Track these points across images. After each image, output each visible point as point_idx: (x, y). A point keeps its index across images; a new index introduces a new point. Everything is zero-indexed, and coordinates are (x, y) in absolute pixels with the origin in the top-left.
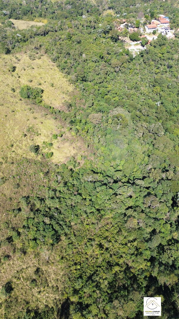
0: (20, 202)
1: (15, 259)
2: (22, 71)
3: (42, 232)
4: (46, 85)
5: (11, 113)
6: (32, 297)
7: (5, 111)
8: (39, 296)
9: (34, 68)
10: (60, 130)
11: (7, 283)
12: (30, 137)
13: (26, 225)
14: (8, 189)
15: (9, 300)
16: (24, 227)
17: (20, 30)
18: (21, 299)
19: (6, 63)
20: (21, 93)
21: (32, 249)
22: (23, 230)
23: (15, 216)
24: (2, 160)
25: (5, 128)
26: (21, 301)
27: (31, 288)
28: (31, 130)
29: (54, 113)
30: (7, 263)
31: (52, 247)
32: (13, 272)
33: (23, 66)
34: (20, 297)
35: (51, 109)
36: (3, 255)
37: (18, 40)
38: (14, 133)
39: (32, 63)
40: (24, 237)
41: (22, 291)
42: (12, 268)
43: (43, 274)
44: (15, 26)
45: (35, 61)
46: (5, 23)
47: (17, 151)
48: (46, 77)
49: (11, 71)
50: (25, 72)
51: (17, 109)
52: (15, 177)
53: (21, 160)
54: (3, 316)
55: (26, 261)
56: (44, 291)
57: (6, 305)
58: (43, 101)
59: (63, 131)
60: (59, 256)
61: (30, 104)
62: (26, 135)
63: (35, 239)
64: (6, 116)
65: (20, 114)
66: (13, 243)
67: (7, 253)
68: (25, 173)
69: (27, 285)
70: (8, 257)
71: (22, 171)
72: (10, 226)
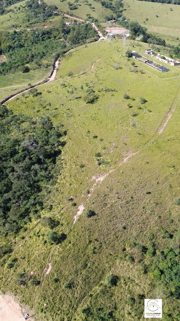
0: (177, 231)
1: (135, 268)
3: (172, 274)
6: (122, 309)
8: (126, 315)
11: (116, 276)
13: (165, 253)
14: (177, 212)
16: (163, 253)
18: (115, 299)
21: (153, 276)
22: (160, 254)
23: (163, 238)
26: (113, 301)
27: (127, 302)
30: (128, 263)
31: (170, 296)
32: (127, 275)
34: (115, 297)
36: (131, 254)
40: (155, 260)
41: (120, 295)
42: (128, 271)
54: (96, 293)
55: (141, 279)
56: (133, 317)
57: (103, 290)
60: (169, 310)
63: (162, 272)
66: (144, 255)
67: (134, 256)
69: (126, 296)
70: (133, 260)
72: (153, 241)
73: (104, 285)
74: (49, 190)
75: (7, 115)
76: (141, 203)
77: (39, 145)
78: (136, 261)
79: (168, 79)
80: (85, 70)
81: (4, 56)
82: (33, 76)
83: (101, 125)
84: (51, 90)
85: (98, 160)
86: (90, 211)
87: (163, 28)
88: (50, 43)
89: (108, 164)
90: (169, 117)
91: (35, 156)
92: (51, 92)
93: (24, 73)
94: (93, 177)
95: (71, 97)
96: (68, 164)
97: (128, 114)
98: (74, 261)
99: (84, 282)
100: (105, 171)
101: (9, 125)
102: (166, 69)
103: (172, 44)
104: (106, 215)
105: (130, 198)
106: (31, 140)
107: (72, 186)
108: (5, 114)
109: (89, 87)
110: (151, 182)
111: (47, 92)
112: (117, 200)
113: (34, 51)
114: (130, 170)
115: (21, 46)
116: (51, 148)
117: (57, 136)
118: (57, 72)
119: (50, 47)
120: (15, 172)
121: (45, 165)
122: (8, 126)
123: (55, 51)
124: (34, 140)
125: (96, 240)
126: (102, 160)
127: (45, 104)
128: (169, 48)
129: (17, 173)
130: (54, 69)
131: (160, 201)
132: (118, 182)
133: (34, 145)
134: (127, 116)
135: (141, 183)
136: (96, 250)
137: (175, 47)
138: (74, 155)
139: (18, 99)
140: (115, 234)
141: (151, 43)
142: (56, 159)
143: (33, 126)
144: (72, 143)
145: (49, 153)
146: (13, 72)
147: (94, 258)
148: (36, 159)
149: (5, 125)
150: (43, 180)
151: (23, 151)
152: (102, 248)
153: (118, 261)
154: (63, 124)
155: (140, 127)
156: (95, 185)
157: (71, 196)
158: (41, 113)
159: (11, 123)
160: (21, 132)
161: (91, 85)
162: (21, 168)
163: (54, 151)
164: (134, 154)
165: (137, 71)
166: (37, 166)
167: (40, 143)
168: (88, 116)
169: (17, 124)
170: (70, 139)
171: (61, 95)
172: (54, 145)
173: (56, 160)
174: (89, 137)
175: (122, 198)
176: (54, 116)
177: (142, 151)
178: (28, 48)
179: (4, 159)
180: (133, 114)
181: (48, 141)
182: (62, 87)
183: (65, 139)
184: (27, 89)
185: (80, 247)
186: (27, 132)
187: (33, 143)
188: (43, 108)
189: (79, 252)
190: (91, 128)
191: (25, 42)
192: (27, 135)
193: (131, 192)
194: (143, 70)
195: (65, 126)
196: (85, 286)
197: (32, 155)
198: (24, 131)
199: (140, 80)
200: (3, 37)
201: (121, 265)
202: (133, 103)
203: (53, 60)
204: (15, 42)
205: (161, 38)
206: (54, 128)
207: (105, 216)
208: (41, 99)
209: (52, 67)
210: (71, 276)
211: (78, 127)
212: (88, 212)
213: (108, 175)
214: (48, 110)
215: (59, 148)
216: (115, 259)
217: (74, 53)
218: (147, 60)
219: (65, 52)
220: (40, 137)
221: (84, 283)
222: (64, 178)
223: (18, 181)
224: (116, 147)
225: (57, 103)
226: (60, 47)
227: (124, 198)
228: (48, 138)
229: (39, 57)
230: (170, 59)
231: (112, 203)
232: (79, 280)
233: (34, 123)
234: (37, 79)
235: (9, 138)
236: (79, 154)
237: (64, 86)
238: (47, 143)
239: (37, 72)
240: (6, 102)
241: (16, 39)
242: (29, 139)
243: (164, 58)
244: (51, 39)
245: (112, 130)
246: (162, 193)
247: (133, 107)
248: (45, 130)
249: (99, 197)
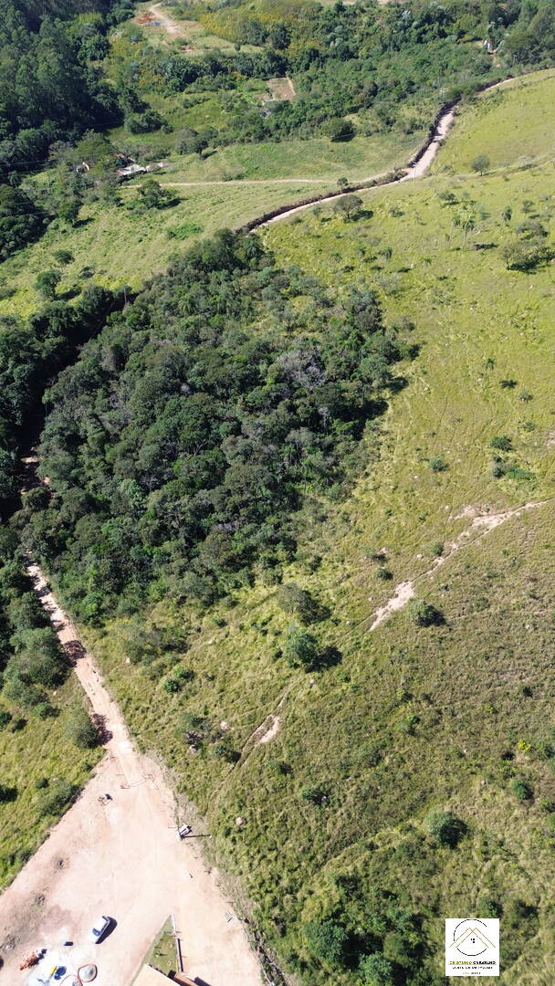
73: (418, 832)
74: (323, 512)
75: (257, 264)
77: (326, 373)
78: (536, 803)
80: (533, 157)
81: (290, 82)
82: (361, 156)
83: (537, 348)
84: (404, 207)
85: (499, 460)
86: (431, 608)
88: (441, 51)
89: (529, 479)
91: (307, 403)
92: (401, 214)
93: (335, 144)
94: (466, 510)
95: (461, 238)
96: (398, 450)
98: (346, 736)
99: (361, 802)
100: (511, 499)
101: (255, 295)
104: (479, 634)
106: (306, 353)
107: (392, 518)
108: (253, 260)
109: (531, 214)
111: (390, 212)
112: (527, 601)
113: (383, 74)
115: (348, 54)
116: (360, 390)
117: (385, 356)
118: (437, 150)
119: (436, 65)
120: (240, 437)
121: (329, 439)
122: (254, 298)
123: (449, 82)
124: (314, 356)
125: (427, 697)
126: (510, 461)
127: (376, 250)
129: (249, 441)
130: (431, 141)
132: (547, 547)
133: (313, 369)
136: (418, 727)
138: (424, 425)
139: (300, 221)
140: (492, 699)
142: (364, 426)
143: (321, 313)
144: (426, 389)
145: (347, 404)
146: (304, 136)
147: (407, 748)
148: (307, 412)
149: (244, 294)
150: (313, 479)
151: (277, 381)
152: (439, 727)
153: (478, 782)
154: (415, 322)
156: (468, 534)
157: (384, 549)
158: (357, 275)
159: (263, 292)
160: (285, 324)
161: (540, 209)
162: (259, 431)
163: (365, 400)
166: (303, 435)
167: (330, 369)
168: (502, 312)
169: (279, 298)
170: (425, 373)
171: (430, 230)
172: (370, 381)
173: (365, 430)
174: (487, 378)
175: (545, 599)
176: (394, 292)
178: (366, 63)
179: (220, 391)
181: (356, 366)
182: (443, 202)
183: (409, 371)
184: (331, 195)
185: (372, 702)
186: (300, 326)
187: (309, 365)
188: (366, 261)
189: (367, 714)
190: (502, 352)
191: (361, 41)
192: (299, 335)
195: (418, 330)
196: (361, 814)
197: (298, 397)
198: (292, 322)
200: (300, 20)
201: (486, 795)
203: (436, 110)
204: (333, 39)
206: (384, 329)
207: (475, 637)
208: (367, 232)
209: (426, 133)
210: (327, 772)
211: (459, 342)
212: (423, 610)
213: (518, 514)
214: (379, 268)
215: (383, 395)
216: (472, 773)
217: (510, 93)
219: (481, 88)
220: (333, 350)
221: (359, 805)
222: (375, 489)
223: (244, 463)
225: (413, 254)
226: (468, 68)
227: (550, 601)
228: (358, 357)
229: (393, 96)
231: (508, 604)
232: (348, 793)
233: (328, 304)
234: (370, 167)
235: (248, 335)
236: (440, 425)
237: (451, 200)
238: (351, 369)
239: (373, 145)
240: (264, 224)
241: (338, 29)
242: (302, 350)
244: (447, 40)
248: (354, 332)
249: (469, 573)
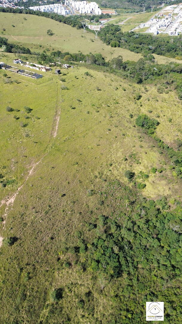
0: (98, 219)
1: (74, 271)
2: (146, 101)
3: (107, 258)
4: (164, 119)
5: (121, 136)
6: (75, 317)
7: (117, 132)
8: (81, 320)
9: (158, 101)
10: (161, 166)
11: (59, 289)
12: (130, 162)
13: (95, 244)
14: (93, 202)
15: (56, 306)
16: (93, 244)
17: (158, 64)
18: (65, 312)
19: (134, 91)
20: (137, 120)
21: (92, 269)
22: (91, 247)
23: (89, 230)
24: (98, 174)
25: (112, 147)
26: (64, 314)
27: (77, 307)
28: (133, 156)
29: (162, 147)
30: (67, 270)
31: (111, 279)
32: (69, 282)
33: (148, 97)
34: (65, 309)
35: (160, 143)
36: (66, 260)
37: (153, 73)
38: (117, 154)
39: (158, 96)
40: (89, 254)
41: (69, 305)
42: (68, 277)
43: (93, 300)
44: (156, 60)
45: (161, 94)
46: (147, 56)
47: (114, 171)
48: (167, 112)
49: (136, 99)
50: (148, 103)
51: (128, 133)
52: (103, 194)
53: (114, 181)
54: (45, 317)
55: (83, 278)
56: (87, 318)
57: (51, 309)
58: (155, 133)
59: (165, 168)
60: (115, 292)
61: (141, 133)
62: (126, 160)
63: (98, 262)
64: (116, 137)
65: (129, 139)
66: (78, 254)
67: (70, 260)
68: (113, 194)
69: (75, 302)
70: (70, 264)
71: (111, 191)
72: (82, 237)
73: (50, 304)
76: (60, 208)
78: (73, 265)
79: (44, 84)
85: (2, 182)
86: (11, 238)
87: (23, 37)
89: (14, 182)
90: (58, 120)
94: (2, 202)
97: (17, 126)
98: (11, 299)
99: (29, 313)
100: (13, 190)
102: (40, 75)
103: (37, 51)
104: (30, 234)
105: (48, 207)
110: (63, 184)
112: (36, 215)
114: (39, 180)
125: (27, 264)
126: (5, 180)
128: (35, 56)
131: (75, 199)
132: (31, 197)
134: (17, 129)
135: (54, 189)
136: (31, 275)
137: (41, 54)
140: (45, 248)
141: (16, 52)
147: (31, 284)
152: (36, 269)
153: (56, 274)
155: (34, 136)
156: (7, 209)
164: (37, 163)
165: (12, 82)
175: (40, 210)
177: (44, 158)
180: (22, 125)
185: (12, 281)
189: (13, 286)
193: (47, 201)
194: (17, 80)
196: (31, 317)
199: (18, 90)
201: (60, 275)
202: (18, 115)
205: (25, 46)
207: (29, 236)
210: (12, 316)
212: (9, 240)
213: (18, 193)
216: (53, 273)
218: (18, 70)
221: (29, 315)
224: (17, 162)
227: (42, 210)
230: (40, 66)
231: (32, 220)
232: (23, 315)
243: (34, 66)
245: (6, 146)
246: (75, 191)
247: (20, 118)
249: (15, 219)
